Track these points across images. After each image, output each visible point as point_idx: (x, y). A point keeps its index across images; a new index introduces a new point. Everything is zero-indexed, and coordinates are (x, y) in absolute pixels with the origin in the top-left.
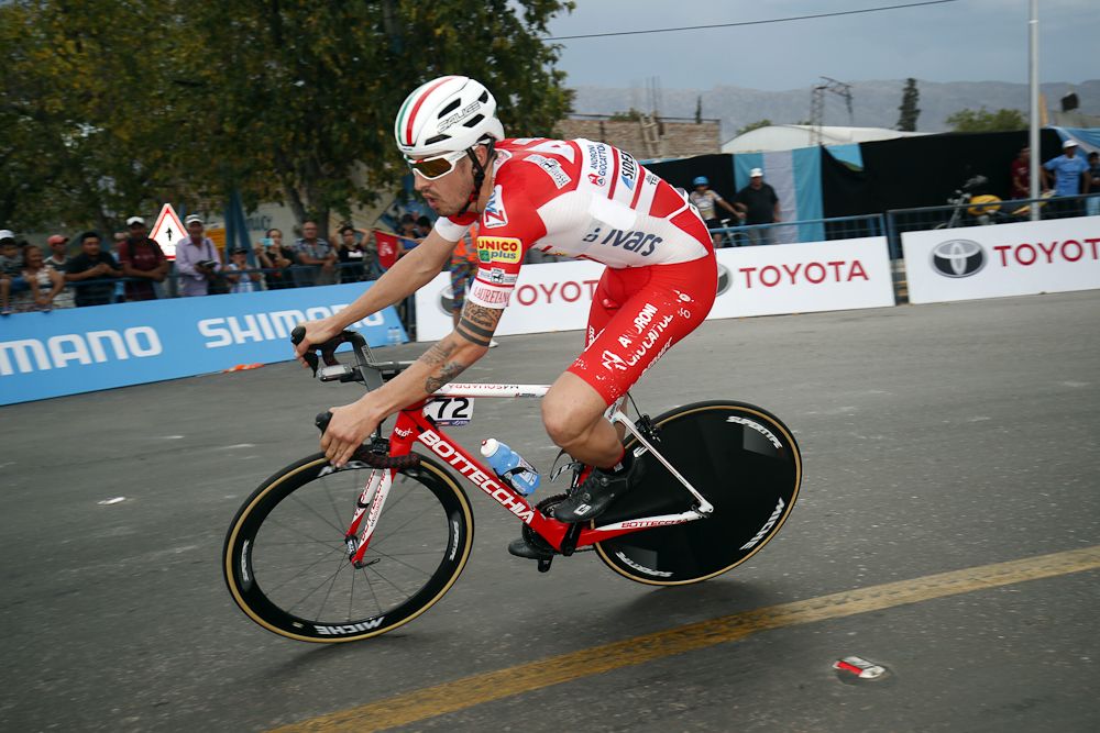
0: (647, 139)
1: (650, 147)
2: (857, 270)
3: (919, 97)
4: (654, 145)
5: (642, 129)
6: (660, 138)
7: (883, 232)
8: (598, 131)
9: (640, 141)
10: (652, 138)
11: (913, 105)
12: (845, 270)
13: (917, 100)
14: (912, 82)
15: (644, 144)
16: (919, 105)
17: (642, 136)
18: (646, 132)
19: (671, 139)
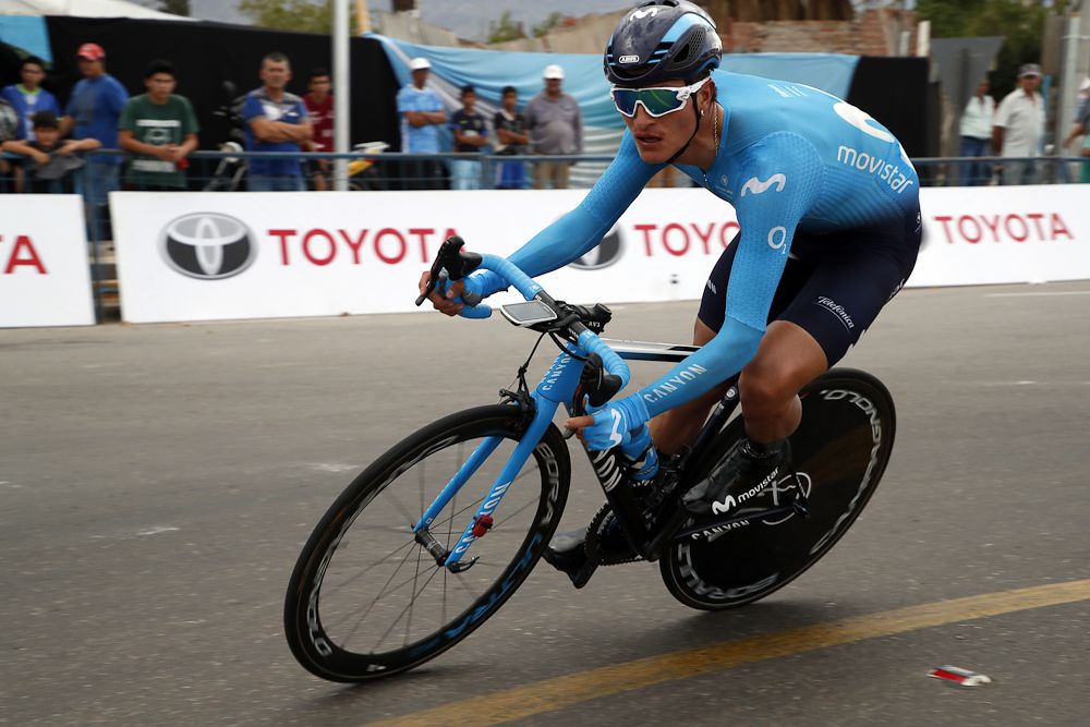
2: (24, 254)
7: (78, 188)
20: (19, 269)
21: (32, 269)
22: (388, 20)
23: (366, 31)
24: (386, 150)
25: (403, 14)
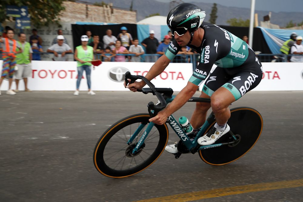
0: (106, 14)
1: (107, 18)
2: (180, 76)
3: (217, 11)
4: (109, 18)
5: (104, 10)
6: (111, 15)
7: (191, 61)
8: (85, 9)
9: (103, 15)
10: (108, 14)
11: (215, 14)
12: (175, 75)
13: (217, 12)
14: (215, 4)
15: (105, 17)
16: (218, 14)
17: (104, 13)
18: (106, 12)
19: (115, 16)
20: (179, 79)
21: (181, 79)
22: (262, 23)
23: (257, 26)
24: (260, 53)
25: (266, 22)
